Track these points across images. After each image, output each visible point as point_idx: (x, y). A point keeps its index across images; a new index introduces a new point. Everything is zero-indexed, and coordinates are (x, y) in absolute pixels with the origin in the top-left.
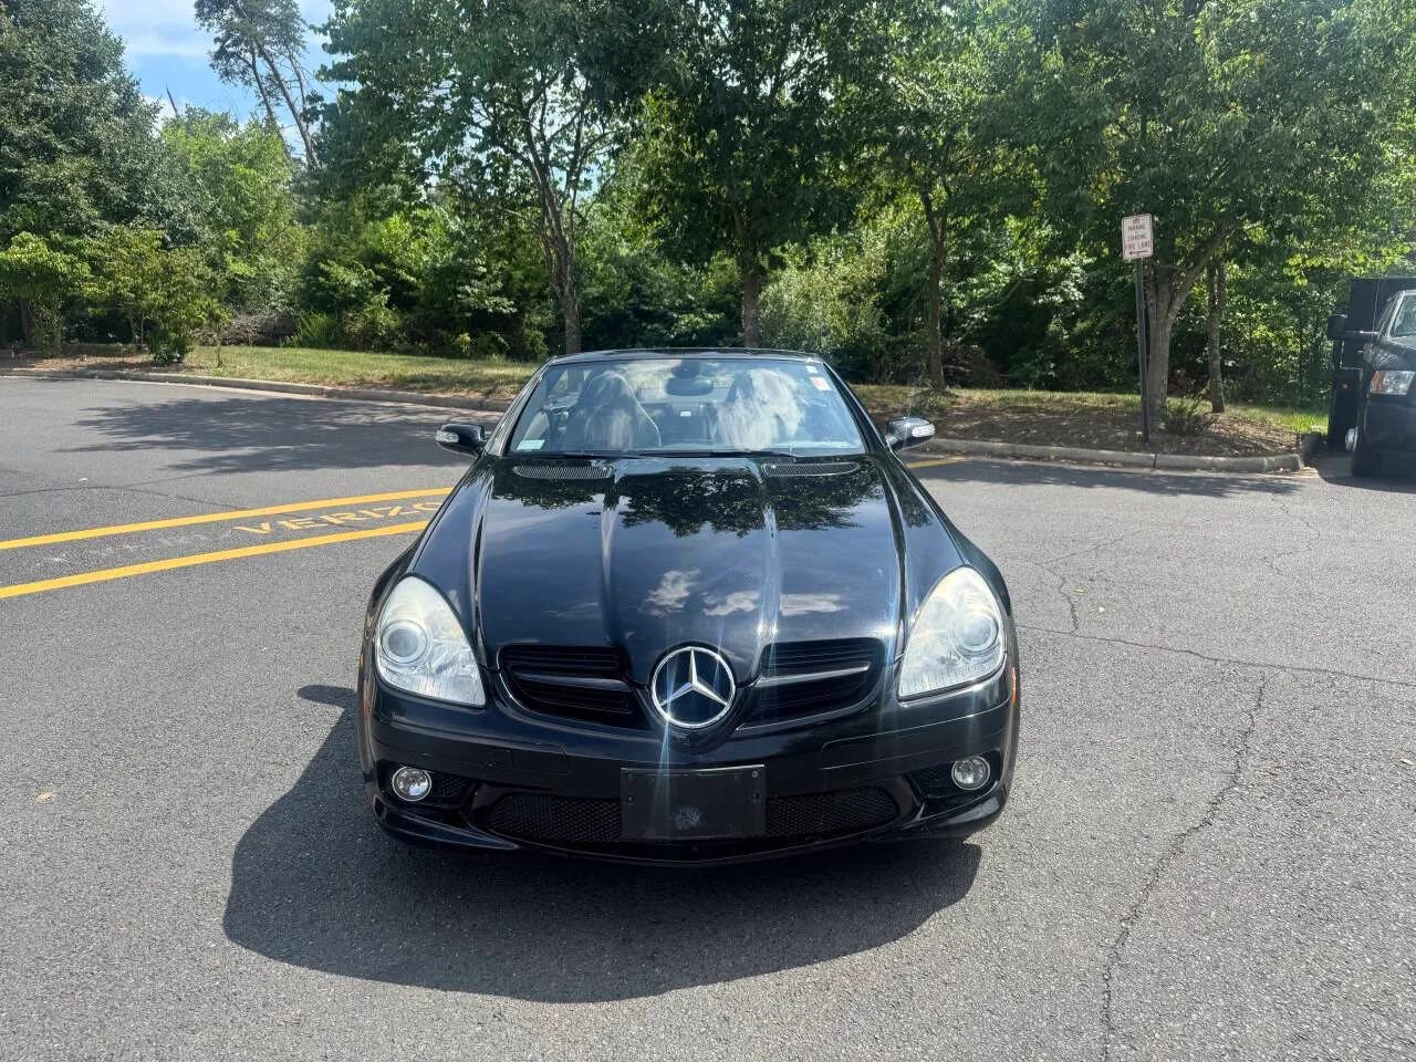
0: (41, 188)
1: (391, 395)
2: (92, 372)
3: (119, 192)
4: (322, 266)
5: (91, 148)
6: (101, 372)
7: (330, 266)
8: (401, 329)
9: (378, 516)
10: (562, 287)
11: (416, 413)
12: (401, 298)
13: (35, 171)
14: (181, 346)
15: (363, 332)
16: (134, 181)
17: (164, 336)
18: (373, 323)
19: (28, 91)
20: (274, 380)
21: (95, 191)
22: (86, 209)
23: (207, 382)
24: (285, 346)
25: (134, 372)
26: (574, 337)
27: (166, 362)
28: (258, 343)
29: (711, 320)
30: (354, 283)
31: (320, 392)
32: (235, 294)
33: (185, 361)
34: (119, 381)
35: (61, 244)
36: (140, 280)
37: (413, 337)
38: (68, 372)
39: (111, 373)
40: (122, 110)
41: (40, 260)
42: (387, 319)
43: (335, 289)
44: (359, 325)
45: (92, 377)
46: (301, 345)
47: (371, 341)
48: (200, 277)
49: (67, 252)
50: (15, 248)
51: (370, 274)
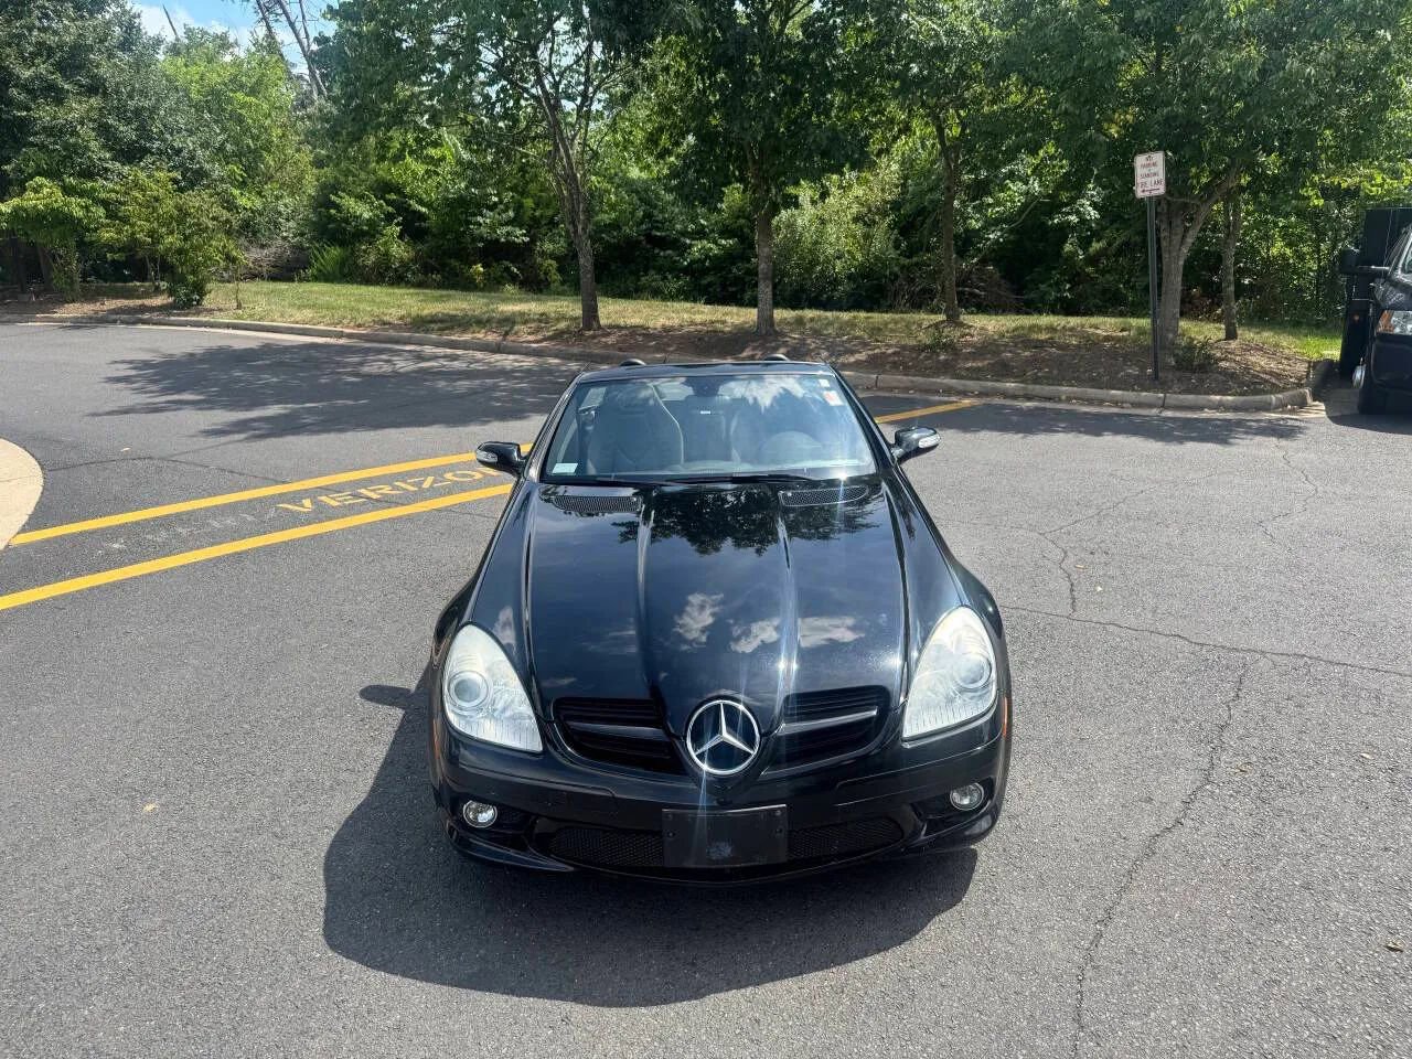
0: (49, 131)
1: (410, 337)
2: (114, 317)
3: (127, 132)
4: (333, 198)
5: (95, 88)
6: (124, 317)
7: (340, 197)
8: (414, 260)
9: (412, 489)
10: (575, 226)
11: (435, 357)
12: (413, 228)
13: (44, 113)
14: (200, 289)
15: (377, 264)
16: (142, 120)
17: (182, 279)
18: (387, 254)
19: (30, 30)
20: (293, 323)
21: (104, 130)
22: (97, 152)
23: (228, 326)
25: (155, 316)
27: (186, 306)
28: (273, 278)
29: (724, 246)
30: (366, 215)
31: (340, 335)
33: (204, 302)
34: (141, 326)
35: (74, 187)
36: (156, 224)
37: (427, 269)
38: (91, 318)
39: (134, 317)
40: (125, 45)
41: (56, 205)
42: (399, 251)
43: (346, 221)
44: (372, 258)
45: (115, 322)
46: (316, 279)
47: (385, 274)
48: (214, 219)
49: (81, 196)
50: (30, 194)
51: (381, 205)
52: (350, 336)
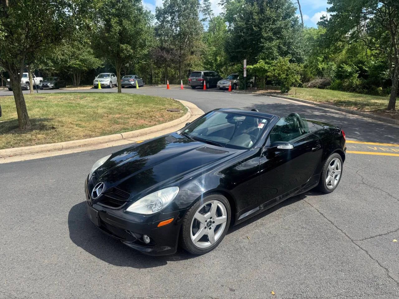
0: (268, 49)
2: (267, 94)
3: (285, 48)
4: (341, 65)
5: (281, 38)
7: (343, 65)
10: (394, 74)
12: (363, 74)
13: (267, 44)
14: (288, 89)
15: (348, 85)
16: (289, 45)
17: (284, 86)
18: (352, 82)
19: (269, 25)
21: (279, 48)
22: (276, 53)
24: (326, 89)
25: (275, 95)
26: (394, 91)
27: (283, 93)
30: (349, 70)
31: (313, 104)
32: (320, 73)
33: (288, 92)
34: (271, 97)
35: (268, 62)
36: (280, 71)
38: (262, 94)
39: (270, 94)
40: (293, 26)
41: (262, 66)
43: (343, 72)
44: (347, 83)
45: (266, 95)
46: (331, 89)
48: (295, 70)
49: (269, 64)
50: (258, 64)
51: (355, 68)
52: (315, 104)
